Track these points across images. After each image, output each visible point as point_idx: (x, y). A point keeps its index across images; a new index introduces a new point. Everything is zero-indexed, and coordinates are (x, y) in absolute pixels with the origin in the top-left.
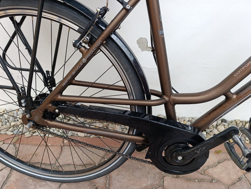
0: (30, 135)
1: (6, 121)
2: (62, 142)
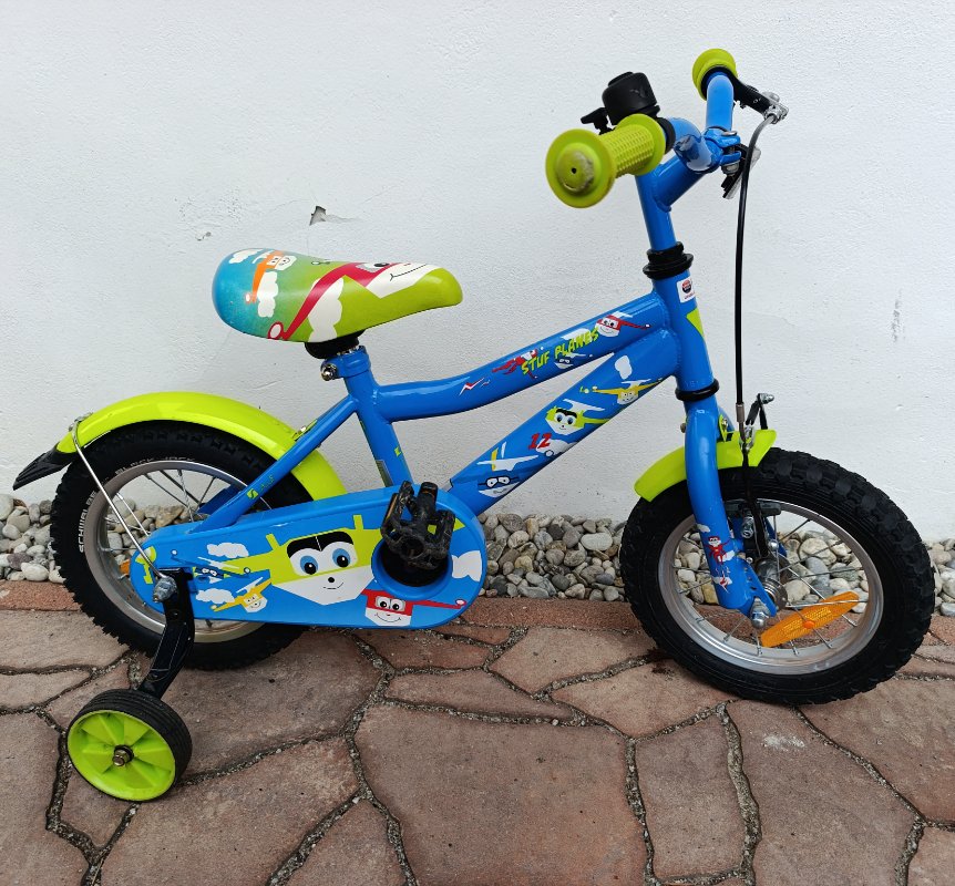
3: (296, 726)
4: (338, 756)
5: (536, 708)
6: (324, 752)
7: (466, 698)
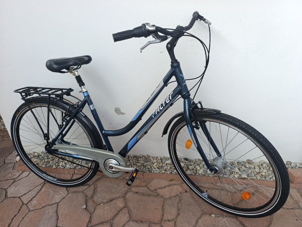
0: (55, 167)
1: (43, 159)
2: (73, 172)
3: (118, 196)
4: (123, 200)
5: (152, 193)
6: (121, 200)
7: (142, 192)
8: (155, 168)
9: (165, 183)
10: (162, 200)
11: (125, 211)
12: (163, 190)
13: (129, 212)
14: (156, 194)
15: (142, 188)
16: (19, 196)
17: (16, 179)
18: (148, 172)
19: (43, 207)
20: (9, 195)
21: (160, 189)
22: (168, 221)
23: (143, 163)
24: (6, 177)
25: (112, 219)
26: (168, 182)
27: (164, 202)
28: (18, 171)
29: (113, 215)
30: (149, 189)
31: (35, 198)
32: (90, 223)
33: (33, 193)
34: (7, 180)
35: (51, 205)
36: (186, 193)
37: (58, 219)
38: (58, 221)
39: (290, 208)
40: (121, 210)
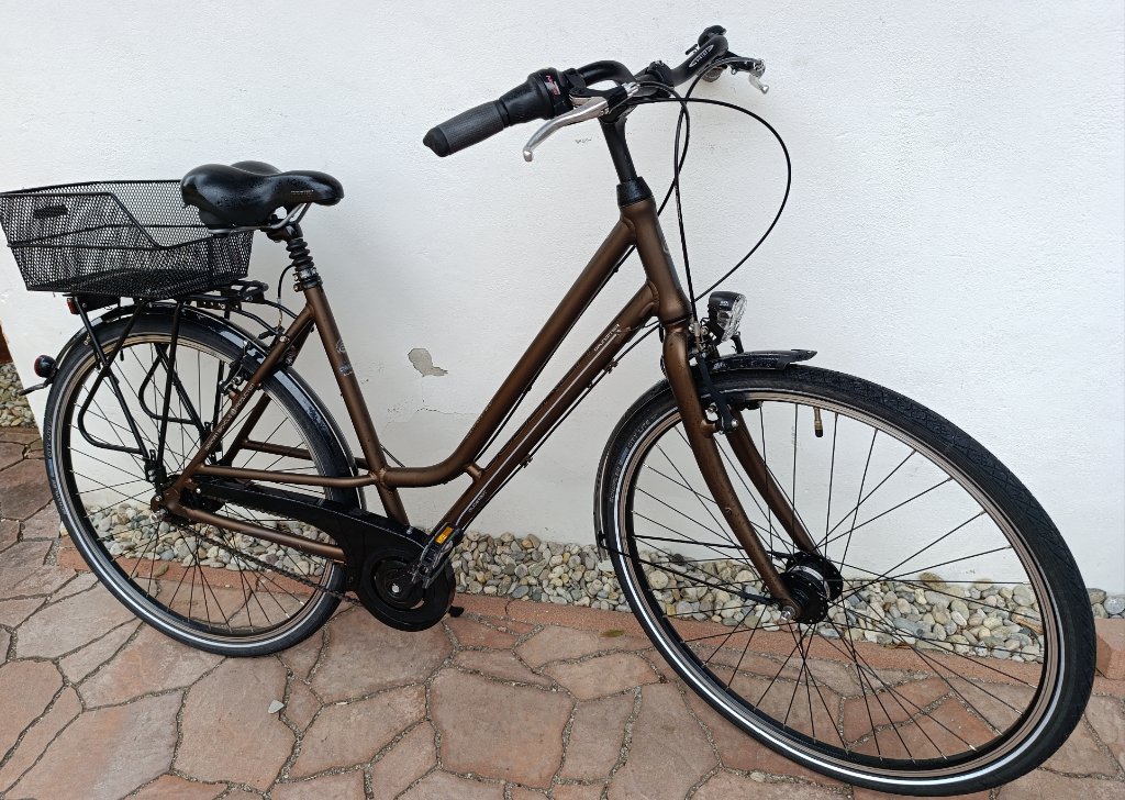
3: (402, 677)
4: (419, 696)
5: (532, 678)
6: (413, 693)
7: (496, 668)
8: (555, 588)
9: (585, 643)
10: (567, 703)
11: (424, 732)
12: (576, 669)
13: (438, 738)
14: (545, 682)
15: (495, 656)
16: (53, 656)
17: (50, 595)
18: (527, 597)
19: (134, 700)
20: (21, 650)
21: (564, 666)
22: (580, 782)
23: (510, 565)
24: (18, 588)
25: (372, 760)
26: (597, 641)
27: (571, 714)
28: (62, 568)
29: (377, 746)
30: (521, 660)
31: (108, 667)
32: (291, 767)
33: (104, 649)
34: (22, 597)
35: (163, 693)
36: (662, 687)
37: (176, 745)
38: (179, 751)
39: (1076, 771)
40: (409, 728)
